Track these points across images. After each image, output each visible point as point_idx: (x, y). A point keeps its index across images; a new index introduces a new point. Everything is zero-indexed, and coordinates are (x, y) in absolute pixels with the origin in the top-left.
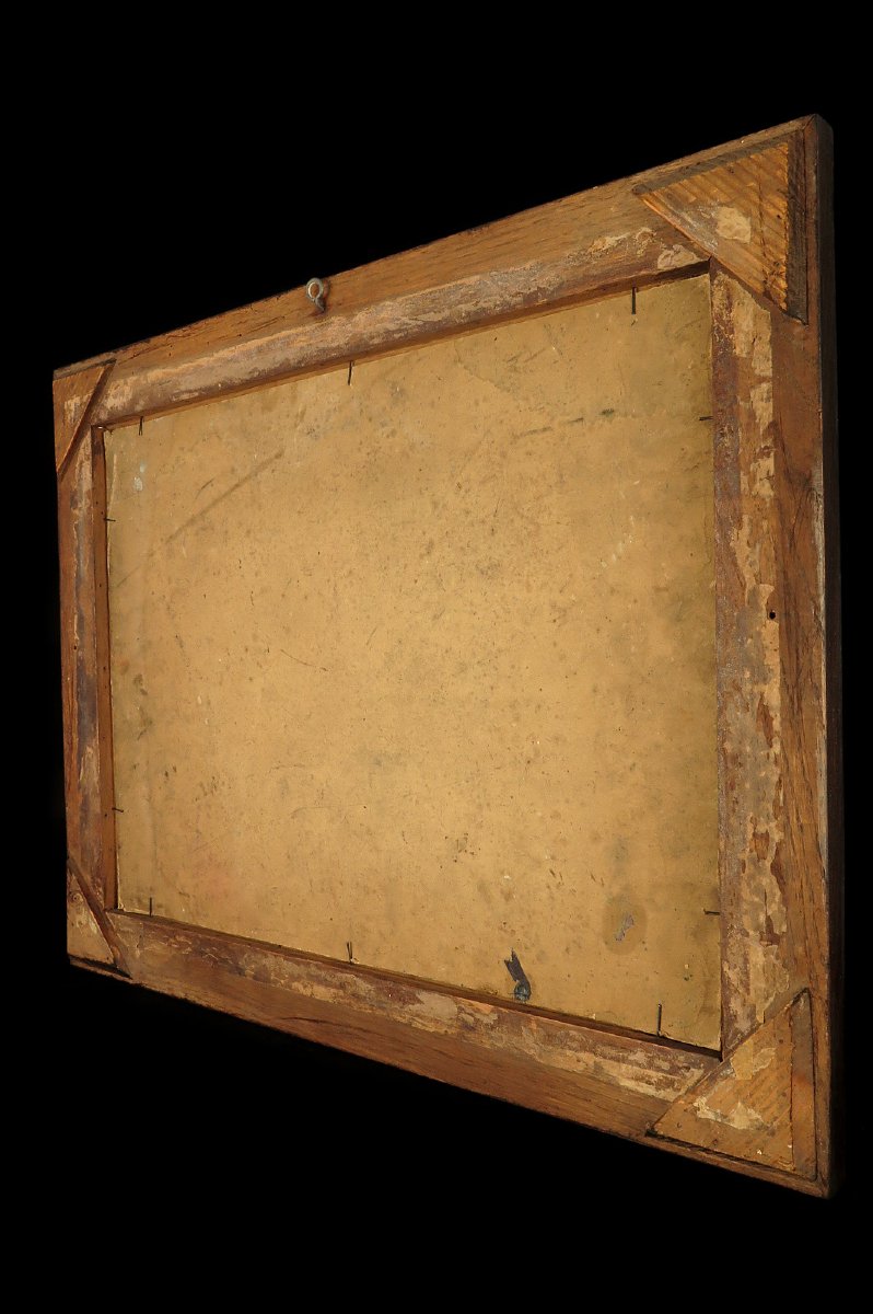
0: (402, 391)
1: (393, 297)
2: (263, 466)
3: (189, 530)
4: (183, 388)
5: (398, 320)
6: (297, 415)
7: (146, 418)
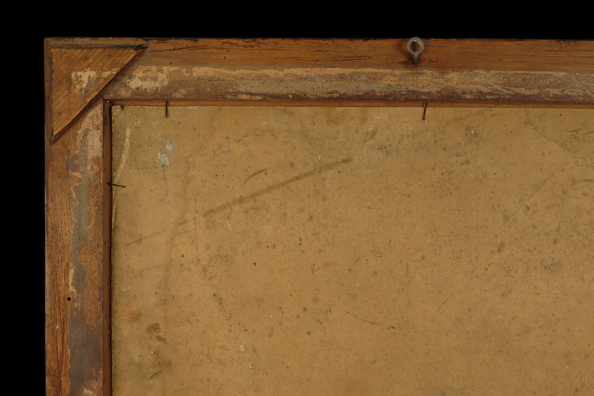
0: (476, 135)
1: (488, 69)
2: (328, 167)
3: (236, 207)
4: (242, 89)
5: (490, 85)
6: (367, 133)
7: (172, 103)
